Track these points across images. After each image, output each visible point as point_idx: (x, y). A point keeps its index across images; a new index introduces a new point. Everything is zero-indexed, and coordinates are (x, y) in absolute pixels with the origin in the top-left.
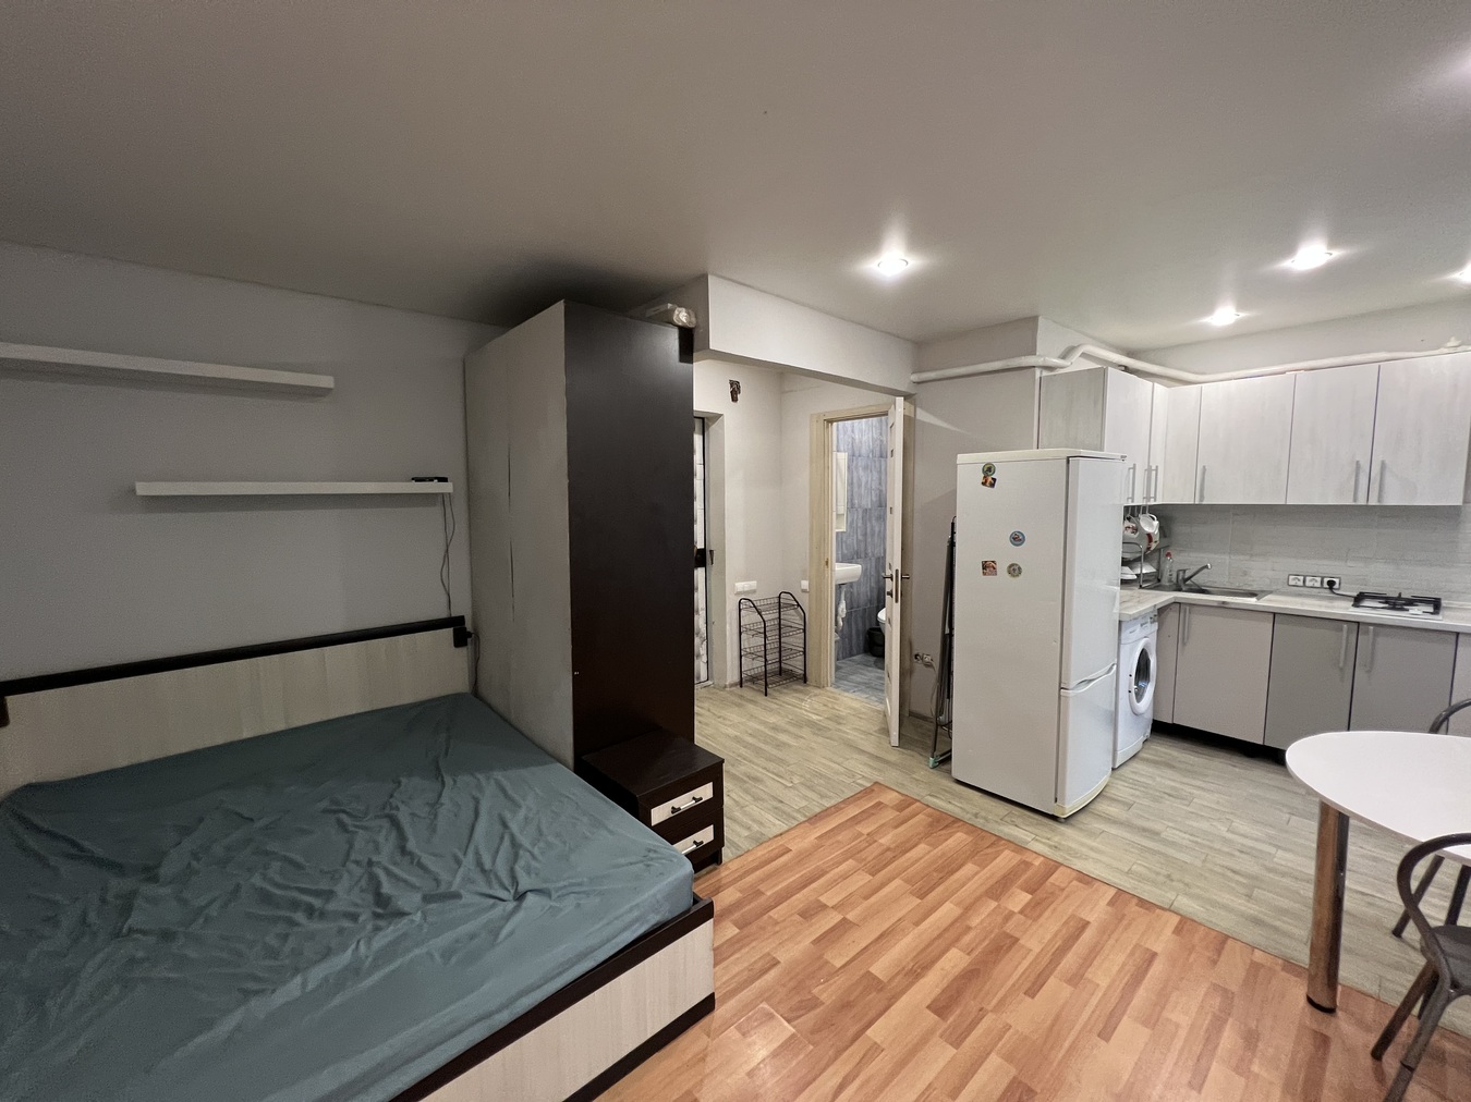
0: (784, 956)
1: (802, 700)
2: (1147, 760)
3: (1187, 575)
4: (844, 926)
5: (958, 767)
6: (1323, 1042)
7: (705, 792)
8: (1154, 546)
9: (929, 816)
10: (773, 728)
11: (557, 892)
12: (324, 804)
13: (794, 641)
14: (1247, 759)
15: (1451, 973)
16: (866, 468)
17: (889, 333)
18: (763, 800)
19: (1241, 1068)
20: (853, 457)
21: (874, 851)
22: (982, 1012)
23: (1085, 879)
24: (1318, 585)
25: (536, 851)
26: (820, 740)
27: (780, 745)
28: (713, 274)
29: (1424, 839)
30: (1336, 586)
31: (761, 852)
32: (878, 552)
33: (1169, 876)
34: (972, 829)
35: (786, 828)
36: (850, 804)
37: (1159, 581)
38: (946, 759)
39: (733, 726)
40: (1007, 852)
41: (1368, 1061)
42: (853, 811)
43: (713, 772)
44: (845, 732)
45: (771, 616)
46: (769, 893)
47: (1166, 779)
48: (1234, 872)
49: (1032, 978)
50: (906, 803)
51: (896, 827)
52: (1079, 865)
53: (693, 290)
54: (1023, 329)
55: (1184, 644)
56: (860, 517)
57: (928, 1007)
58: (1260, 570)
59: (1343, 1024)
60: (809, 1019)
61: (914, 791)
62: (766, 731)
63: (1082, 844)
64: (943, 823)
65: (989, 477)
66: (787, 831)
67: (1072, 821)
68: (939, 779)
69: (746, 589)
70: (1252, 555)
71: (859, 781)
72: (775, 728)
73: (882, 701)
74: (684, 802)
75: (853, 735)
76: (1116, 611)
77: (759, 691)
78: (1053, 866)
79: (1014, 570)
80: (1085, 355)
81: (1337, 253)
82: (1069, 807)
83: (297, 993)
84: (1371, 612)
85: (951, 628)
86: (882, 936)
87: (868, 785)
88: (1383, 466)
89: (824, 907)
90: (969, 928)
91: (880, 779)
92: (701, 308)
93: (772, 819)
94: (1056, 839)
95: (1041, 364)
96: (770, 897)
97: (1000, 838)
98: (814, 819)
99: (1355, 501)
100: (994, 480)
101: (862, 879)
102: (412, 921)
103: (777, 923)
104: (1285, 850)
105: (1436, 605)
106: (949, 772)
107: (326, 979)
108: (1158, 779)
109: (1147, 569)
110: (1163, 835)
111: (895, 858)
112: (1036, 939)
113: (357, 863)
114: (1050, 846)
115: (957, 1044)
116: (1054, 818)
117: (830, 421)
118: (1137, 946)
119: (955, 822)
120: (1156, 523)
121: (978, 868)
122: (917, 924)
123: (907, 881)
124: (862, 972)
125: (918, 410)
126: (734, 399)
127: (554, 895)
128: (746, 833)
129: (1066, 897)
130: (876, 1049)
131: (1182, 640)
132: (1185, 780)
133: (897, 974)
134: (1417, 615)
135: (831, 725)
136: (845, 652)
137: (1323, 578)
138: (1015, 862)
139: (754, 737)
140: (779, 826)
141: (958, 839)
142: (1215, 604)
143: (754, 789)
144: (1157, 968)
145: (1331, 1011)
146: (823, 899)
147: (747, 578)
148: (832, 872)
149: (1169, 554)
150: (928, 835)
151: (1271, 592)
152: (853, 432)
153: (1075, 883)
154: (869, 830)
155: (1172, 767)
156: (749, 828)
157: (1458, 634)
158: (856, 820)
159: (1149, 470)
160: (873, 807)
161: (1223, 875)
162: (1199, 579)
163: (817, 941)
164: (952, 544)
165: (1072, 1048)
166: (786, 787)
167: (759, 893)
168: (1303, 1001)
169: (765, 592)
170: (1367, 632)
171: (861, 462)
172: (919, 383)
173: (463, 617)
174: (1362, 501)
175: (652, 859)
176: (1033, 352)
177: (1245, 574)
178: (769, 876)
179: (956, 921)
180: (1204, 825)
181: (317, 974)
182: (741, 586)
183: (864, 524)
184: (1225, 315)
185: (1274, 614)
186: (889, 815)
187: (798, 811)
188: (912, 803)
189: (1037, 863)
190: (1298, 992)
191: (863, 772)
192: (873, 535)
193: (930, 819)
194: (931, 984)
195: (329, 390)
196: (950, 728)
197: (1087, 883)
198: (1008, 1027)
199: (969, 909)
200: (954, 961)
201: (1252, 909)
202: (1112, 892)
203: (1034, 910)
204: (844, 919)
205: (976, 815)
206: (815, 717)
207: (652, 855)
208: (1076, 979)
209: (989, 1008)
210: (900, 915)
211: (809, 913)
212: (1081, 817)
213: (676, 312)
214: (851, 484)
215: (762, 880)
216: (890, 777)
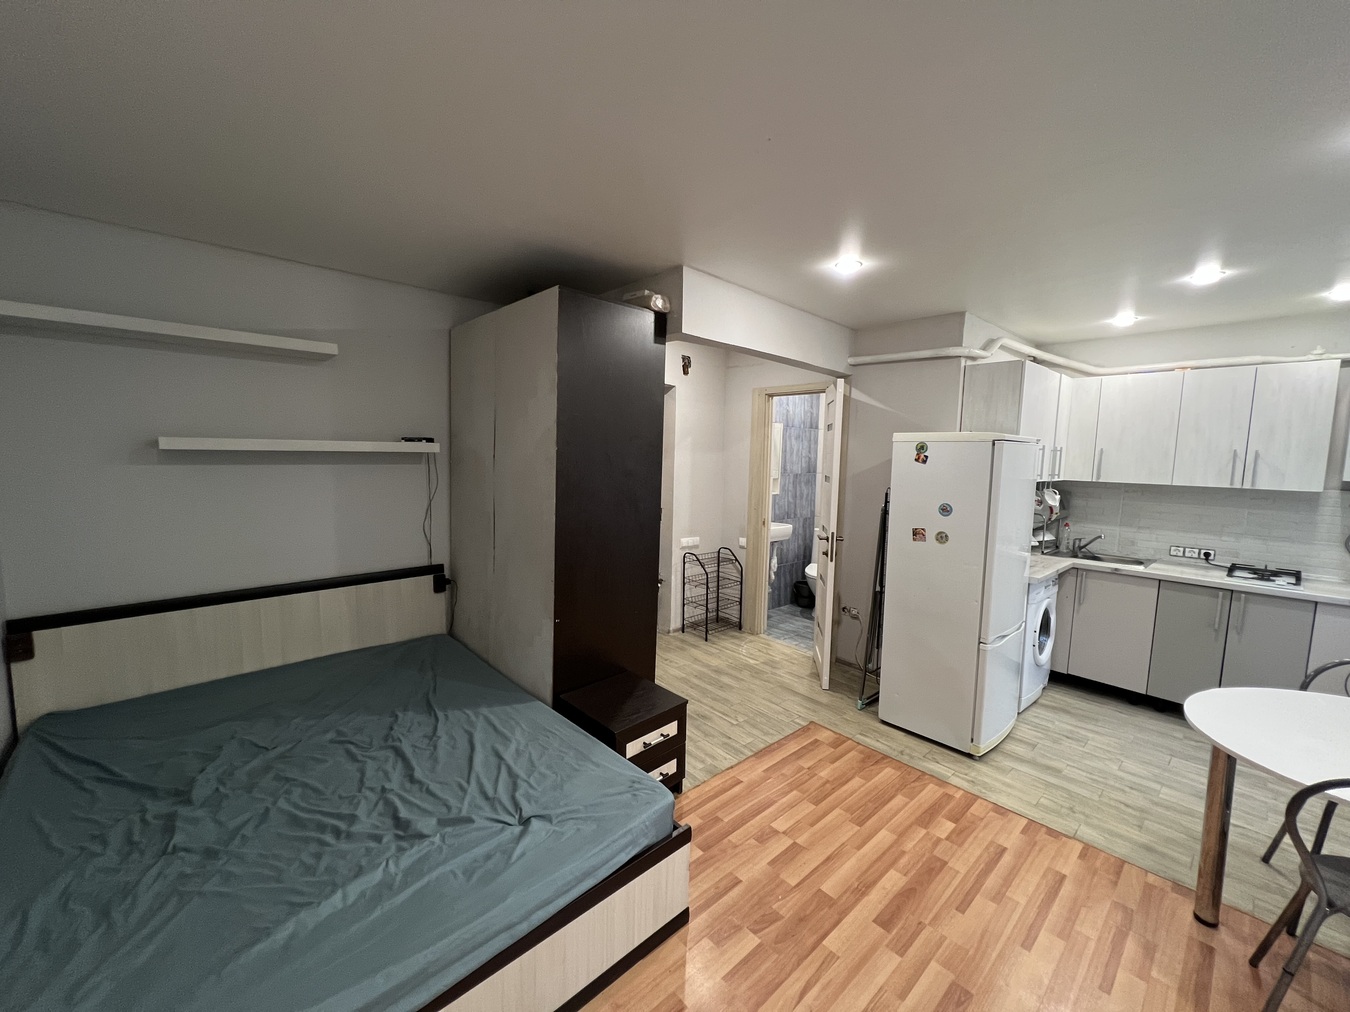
0: (745, 875)
1: (739, 646)
2: (1043, 705)
3: (1083, 543)
4: (794, 851)
5: (884, 709)
6: (1209, 951)
7: (671, 729)
8: (1054, 517)
9: (861, 752)
10: (716, 671)
11: (557, 817)
12: (330, 735)
13: (732, 592)
14: (1132, 707)
15: (1327, 895)
16: (798, 438)
17: (832, 321)
18: (713, 736)
19: (1143, 974)
20: (787, 427)
21: (815, 783)
22: (921, 926)
23: (1001, 811)
24: (1196, 555)
25: (532, 781)
26: (758, 682)
27: (723, 687)
28: (689, 266)
29: (1309, 782)
30: (1211, 557)
31: (717, 782)
32: (806, 513)
33: (1071, 809)
34: (899, 765)
35: (736, 761)
36: (790, 741)
37: (1057, 547)
38: (873, 701)
39: (679, 668)
40: (931, 785)
41: (1247, 968)
42: (793, 747)
43: (678, 711)
44: (780, 676)
45: (711, 568)
46: (726, 820)
47: (1061, 723)
48: (1127, 806)
49: (961, 897)
50: (839, 741)
51: (833, 762)
52: (993, 798)
53: (669, 279)
54: (951, 323)
55: (1080, 604)
56: (791, 481)
57: (873, 921)
58: (1146, 542)
59: (1223, 937)
60: (772, 930)
61: (847, 730)
62: (709, 672)
63: (997, 780)
64: (873, 759)
65: (921, 454)
66: (736, 765)
67: (985, 759)
68: (865, 719)
69: (690, 545)
70: (1139, 528)
71: (797, 721)
72: (718, 671)
73: (813, 647)
74: (654, 738)
75: (787, 679)
76: (1027, 574)
77: (701, 637)
78: (970, 799)
79: (942, 537)
80: (1002, 347)
81: (1229, 273)
82: (984, 746)
83: (340, 906)
84: (1242, 582)
85: (882, 586)
86: (828, 859)
87: (804, 724)
88: (1257, 456)
89: (776, 832)
90: (903, 853)
91: (815, 719)
92: (675, 296)
93: (722, 753)
94: (973, 774)
95: (966, 354)
96: (727, 823)
97: (924, 773)
98: (759, 754)
99: (1231, 484)
100: (926, 457)
101: (807, 808)
102: (433, 843)
103: (736, 847)
104: (1171, 787)
105: (1298, 577)
106: (876, 713)
107: (363, 894)
108: (1057, 723)
109: (1049, 537)
110: (1065, 772)
111: (834, 790)
112: (963, 862)
113: (372, 789)
114: (968, 781)
115: (902, 952)
116: (970, 756)
117: (771, 396)
118: (1049, 869)
119: (884, 758)
120: (1058, 497)
121: (908, 800)
122: (859, 848)
123: (847, 810)
124: (815, 890)
125: (853, 389)
126: (686, 372)
127: (554, 822)
128: (701, 766)
129: (985, 826)
130: (831, 957)
131: (1079, 598)
132: (1080, 724)
133: (845, 892)
134: (1281, 586)
135: (767, 669)
136: (775, 603)
137: (1200, 550)
138: (938, 795)
139: (700, 679)
140: (732, 760)
141: (887, 774)
142: (1109, 571)
143: (705, 727)
144: (1067, 889)
145: (1214, 926)
146: (774, 825)
147: (692, 534)
148: (780, 802)
149: (1067, 525)
150: (861, 769)
151: (1155, 561)
152: (788, 404)
153: (992, 814)
154: (806, 765)
155: (1067, 712)
156: (703, 762)
157: (1316, 603)
158: (798, 755)
159: (1055, 450)
160: (811, 744)
161: (1117, 808)
162: (1093, 548)
163: (772, 863)
164: (885, 512)
165: (1000, 956)
166: (733, 724)
167: (718, 820)
168: (1190, 917)
169: (707, 549)
170: (1239, 599)
171: (794, 432)
172: (854, 365)
173: (442, 565)
174: (1237, 485)
175: (637, 790)
176: (959, 344)
177: (1133, 543)
178: (725, 804)
179: (891, 847)
180: (1100, 765)
181: (354, 889)
182: (686, 541)
183: (795, 487)
184: (1125, 318)
185: (1160, 581)
186: (826, 751)
187: (745, 746)
188: (844, 742)
189: (958, 795)
190: (1186, 910)
191: (800, 714)
192: (801, 498)
193: (862, 756)
194: (876, 900)
195: (334, 355)
196: (878, 675)
197: (1002, 814)
198: (943, 939)
199: (902, 834)
200: (893, 881)
201: (1144, 838)
202: (1024, 822)
203: (958, 837)
204: (795, 843)
205: (902, 753)
206: (752, 661)
207: (636, 786)
208: (998, 897)
209: (927, 922)
210: (844, 839)
211: (765, 836)
212: (993, 756)
213: (654, 299)
214: (784, 451)
215: (719, 808)
216: (822, 717)
